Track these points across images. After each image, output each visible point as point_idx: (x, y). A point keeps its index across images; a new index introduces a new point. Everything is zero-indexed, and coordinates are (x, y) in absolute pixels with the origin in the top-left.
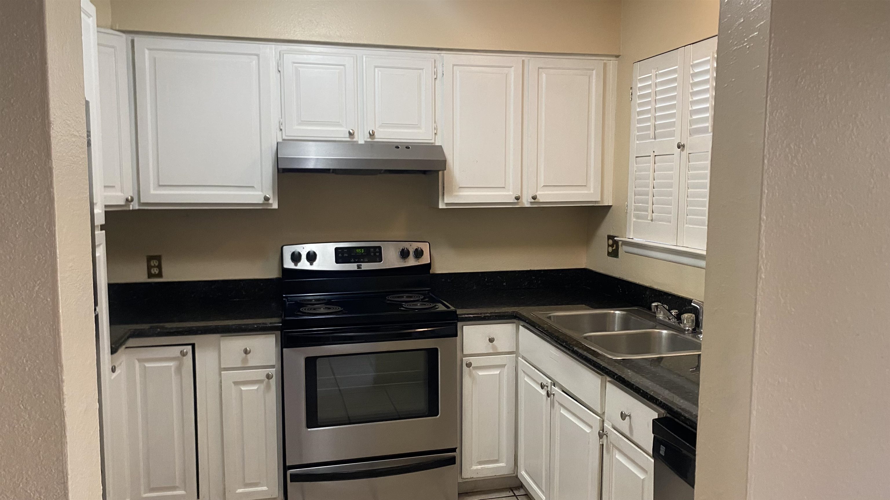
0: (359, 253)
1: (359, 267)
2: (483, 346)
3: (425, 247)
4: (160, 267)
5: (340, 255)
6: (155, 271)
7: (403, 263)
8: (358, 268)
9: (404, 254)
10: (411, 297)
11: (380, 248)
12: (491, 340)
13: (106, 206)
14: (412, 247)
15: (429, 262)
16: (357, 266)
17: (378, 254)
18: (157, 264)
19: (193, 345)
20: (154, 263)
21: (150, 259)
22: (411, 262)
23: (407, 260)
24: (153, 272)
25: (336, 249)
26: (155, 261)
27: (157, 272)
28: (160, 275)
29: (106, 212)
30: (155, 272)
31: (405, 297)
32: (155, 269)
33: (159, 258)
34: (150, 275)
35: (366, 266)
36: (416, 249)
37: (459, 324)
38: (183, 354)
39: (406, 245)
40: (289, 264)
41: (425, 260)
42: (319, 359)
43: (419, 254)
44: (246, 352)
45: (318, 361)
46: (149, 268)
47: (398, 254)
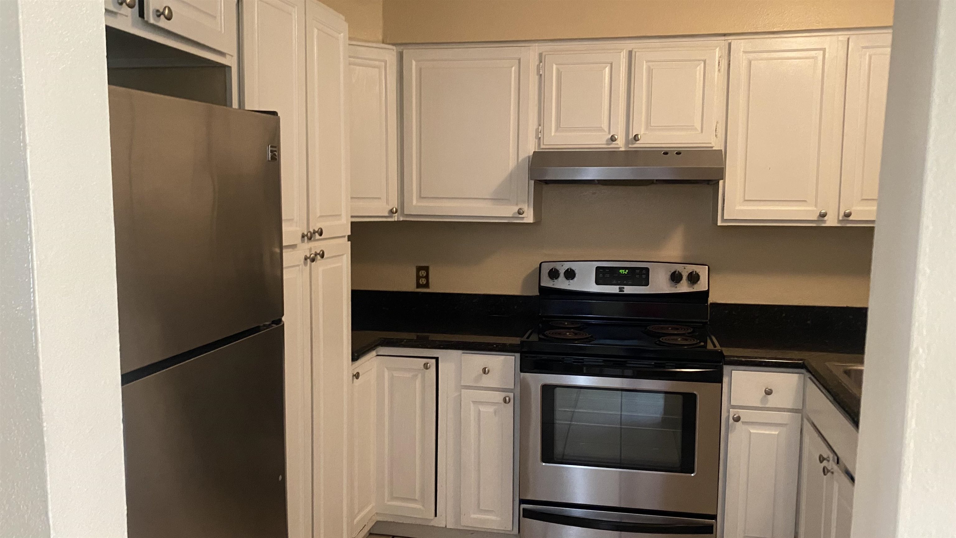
0: (622, 274)
1: (621, 290)
2: (755, 399)
3: (703, 272)
4: (427, 277)
5: (601, 275)
6: (423, 281)
7: (673, 289)
8: (619, 291)
9: (676, 278)
10: (677, 329)
11: (647, 270)
12: (769, 392)
13: (352, 217)
14: (685, 271)
15: (707, 289)
16: (619, 289)
17: (644, 276)
18: (425, 275)
19: (437, 359)
20: (423, 273)
21: (419, 269)
22: (684, 288)
23: (678, 285)
24: (421, 283)
25: (598, 268)
26: (423, 272)
27: (425, 283)
28: (427, 285)
29: (352, 223)
30: (423, 283)
31: (670, 328)
32: (423, 279)
33: (426, 269)
34: (419, 286)
35: (629, 290)
36: (691, 273)
37: (726, 369)
38: (426, 366)
39: (679, 268)
40: (547, 283)
41: (701, 286)
42: (558, 388)
43: (694, 278)
44: (485, 371)
45: (558, 390)
46: (418, 277)
47: (668, 276)
